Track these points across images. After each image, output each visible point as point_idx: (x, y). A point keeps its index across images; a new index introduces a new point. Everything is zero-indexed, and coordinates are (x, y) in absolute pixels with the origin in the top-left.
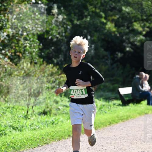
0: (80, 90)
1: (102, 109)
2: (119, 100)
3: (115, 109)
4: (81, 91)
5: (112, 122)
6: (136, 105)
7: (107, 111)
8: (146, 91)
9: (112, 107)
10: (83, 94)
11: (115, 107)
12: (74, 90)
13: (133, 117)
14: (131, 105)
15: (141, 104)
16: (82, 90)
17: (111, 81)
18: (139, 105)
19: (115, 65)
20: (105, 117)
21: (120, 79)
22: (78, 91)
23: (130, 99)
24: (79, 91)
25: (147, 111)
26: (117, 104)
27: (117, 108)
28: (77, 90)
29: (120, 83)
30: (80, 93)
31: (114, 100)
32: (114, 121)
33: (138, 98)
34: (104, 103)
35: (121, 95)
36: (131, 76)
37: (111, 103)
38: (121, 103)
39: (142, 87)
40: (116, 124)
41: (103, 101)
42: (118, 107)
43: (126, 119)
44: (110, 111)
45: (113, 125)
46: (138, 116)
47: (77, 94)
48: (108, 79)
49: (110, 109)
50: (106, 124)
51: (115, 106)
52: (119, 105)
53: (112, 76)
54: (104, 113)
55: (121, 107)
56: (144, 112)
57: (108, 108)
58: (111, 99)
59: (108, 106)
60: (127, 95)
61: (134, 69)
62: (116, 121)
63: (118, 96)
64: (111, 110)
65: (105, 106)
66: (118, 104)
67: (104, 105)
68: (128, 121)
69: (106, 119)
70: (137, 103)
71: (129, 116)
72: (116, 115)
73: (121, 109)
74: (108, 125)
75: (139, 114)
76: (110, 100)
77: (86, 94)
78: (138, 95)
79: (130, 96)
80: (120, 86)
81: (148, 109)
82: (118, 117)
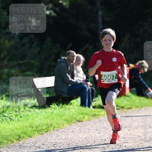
1: (5, 114)
3: (27, 113)
5: (22, 135)
6: (62, 107)
7: (14, 116)
8: (79, 82)
9: (22, 109)
11: (27, 111)
13: (56, 126)
14: (54, 106)
15: (71, 104)
17: (19, 65)
18: (68, 106)
19: (26, 40)
20: (11, 126)
21: (36, 63)
23: (51, 96)
25: (81, 116)
26: (30, 106)
27: (30, 111)
29: (35, 69)
32: (25, 133)
34: (9, 103)
36: (53, 57)
38: (37, 104)
39: (73, 77)
40: (28, 138)
41: (7, 99)
42: (31, 109)
43: (45, 130)
44: (19, 117)
45: (24, 140)
46: (66, 124)
48: (16, 63)
49: (18, 113)
50: (12, 138)
51: (27, 109)
52: (34, 106)
53: (22, 58)
54: (9, 120)
55: (37, 110)
56: (76, 119)
57: (16, 112)
59: (14, 109)
61: (58, 45)
62: (29, 134)
64: (20, 114)
65: (11, 108)
66: (32, 105)
67: (8, 107)
68: (49, 133)
69: (13, 131)
70: (63, 104)
71: (51, 125)
72: (27, 124)
73: (37, 113)
74: (15, 141)
75: (67, 120)
78: (65, 89)
80: (36, 75)
81: (82, 114)
82: (32, 127)
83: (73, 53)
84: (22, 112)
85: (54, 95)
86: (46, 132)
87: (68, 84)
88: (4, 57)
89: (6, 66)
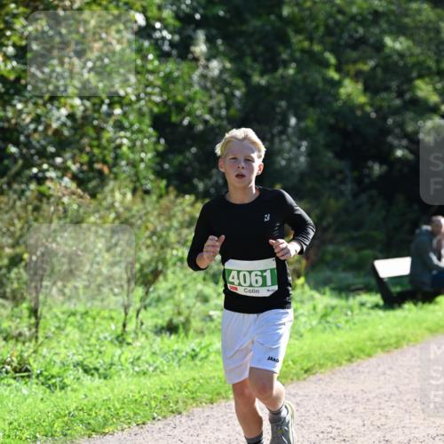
0: (259, 273)
1: (329, 319)
2: (377, 292)
3: (365, 317)
4: (262, 276)
5: (356, 353)
6: (422, 307)
7: (343, 322)
9: (356, 311)
10: (264, 284)
11: (364, 314)
12: (239, 272)
13: (412, 339)
14: (408, 306)
15: (436, 303)
16: (265, 274)
17: (353, 239)
18: (430, 307)
19: (363, 198)
20: (337, 339)
21: (379, 235)
22: (253, 274)
23: (405, 289)
24: (256, 275)
26: (369, 305)
27: (369, 314)
28: (250, 272)
29: (379, 246)
30: (257, 281)
31: (360, 292)
32: (362, 350)
33: (428, 289)
34: (335, 301)
35: (380, 280)
36: (407, 227)
37: (355, 301)
38: (381, 303)
39: (440, 258)
40: (366, 358)
41: (331, 295)
42: (372, 312)
43: (394, 346)
44: (351, 324)
45: (359, 360)
46: (427, 336)
47: (248, 284)
48: (346, 235)
49: (350, 318)
50: (340, 359)
51: (364, 310)
52: (377, 306)
53: (358, 226)
54: (334, 328)
55: (381, 313)
57: (346, 315)
58: (353, 291)
59: (344, 310)
60: (397, 280)
62: (367, 351)
63: (373, 282)
64: (353, 319)
65: (338, 310)
66: (374, 304)
67: (333, 308)
68: (399, 350)
69: (341, 345)
70: (424, 302)
71: (404, 337)
72: (366, 333)
73: (381, 318)
74: (344, 362)
75: (430, 330)
76: (352, 294)
77: (273, 285)
78: (427, 279)
79: (406, 281)
80: (380, 255)
82: (373, 340)
83: (439, 221)
84: (357, 315)
85: (409, 287)
86: (396, 348)
87: (430, 271)
88: (329, 226)
89: (331, 242)
